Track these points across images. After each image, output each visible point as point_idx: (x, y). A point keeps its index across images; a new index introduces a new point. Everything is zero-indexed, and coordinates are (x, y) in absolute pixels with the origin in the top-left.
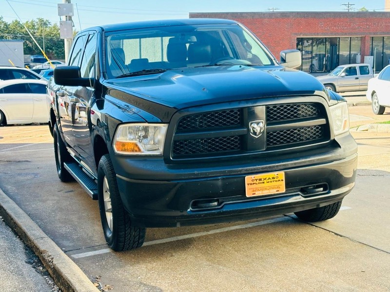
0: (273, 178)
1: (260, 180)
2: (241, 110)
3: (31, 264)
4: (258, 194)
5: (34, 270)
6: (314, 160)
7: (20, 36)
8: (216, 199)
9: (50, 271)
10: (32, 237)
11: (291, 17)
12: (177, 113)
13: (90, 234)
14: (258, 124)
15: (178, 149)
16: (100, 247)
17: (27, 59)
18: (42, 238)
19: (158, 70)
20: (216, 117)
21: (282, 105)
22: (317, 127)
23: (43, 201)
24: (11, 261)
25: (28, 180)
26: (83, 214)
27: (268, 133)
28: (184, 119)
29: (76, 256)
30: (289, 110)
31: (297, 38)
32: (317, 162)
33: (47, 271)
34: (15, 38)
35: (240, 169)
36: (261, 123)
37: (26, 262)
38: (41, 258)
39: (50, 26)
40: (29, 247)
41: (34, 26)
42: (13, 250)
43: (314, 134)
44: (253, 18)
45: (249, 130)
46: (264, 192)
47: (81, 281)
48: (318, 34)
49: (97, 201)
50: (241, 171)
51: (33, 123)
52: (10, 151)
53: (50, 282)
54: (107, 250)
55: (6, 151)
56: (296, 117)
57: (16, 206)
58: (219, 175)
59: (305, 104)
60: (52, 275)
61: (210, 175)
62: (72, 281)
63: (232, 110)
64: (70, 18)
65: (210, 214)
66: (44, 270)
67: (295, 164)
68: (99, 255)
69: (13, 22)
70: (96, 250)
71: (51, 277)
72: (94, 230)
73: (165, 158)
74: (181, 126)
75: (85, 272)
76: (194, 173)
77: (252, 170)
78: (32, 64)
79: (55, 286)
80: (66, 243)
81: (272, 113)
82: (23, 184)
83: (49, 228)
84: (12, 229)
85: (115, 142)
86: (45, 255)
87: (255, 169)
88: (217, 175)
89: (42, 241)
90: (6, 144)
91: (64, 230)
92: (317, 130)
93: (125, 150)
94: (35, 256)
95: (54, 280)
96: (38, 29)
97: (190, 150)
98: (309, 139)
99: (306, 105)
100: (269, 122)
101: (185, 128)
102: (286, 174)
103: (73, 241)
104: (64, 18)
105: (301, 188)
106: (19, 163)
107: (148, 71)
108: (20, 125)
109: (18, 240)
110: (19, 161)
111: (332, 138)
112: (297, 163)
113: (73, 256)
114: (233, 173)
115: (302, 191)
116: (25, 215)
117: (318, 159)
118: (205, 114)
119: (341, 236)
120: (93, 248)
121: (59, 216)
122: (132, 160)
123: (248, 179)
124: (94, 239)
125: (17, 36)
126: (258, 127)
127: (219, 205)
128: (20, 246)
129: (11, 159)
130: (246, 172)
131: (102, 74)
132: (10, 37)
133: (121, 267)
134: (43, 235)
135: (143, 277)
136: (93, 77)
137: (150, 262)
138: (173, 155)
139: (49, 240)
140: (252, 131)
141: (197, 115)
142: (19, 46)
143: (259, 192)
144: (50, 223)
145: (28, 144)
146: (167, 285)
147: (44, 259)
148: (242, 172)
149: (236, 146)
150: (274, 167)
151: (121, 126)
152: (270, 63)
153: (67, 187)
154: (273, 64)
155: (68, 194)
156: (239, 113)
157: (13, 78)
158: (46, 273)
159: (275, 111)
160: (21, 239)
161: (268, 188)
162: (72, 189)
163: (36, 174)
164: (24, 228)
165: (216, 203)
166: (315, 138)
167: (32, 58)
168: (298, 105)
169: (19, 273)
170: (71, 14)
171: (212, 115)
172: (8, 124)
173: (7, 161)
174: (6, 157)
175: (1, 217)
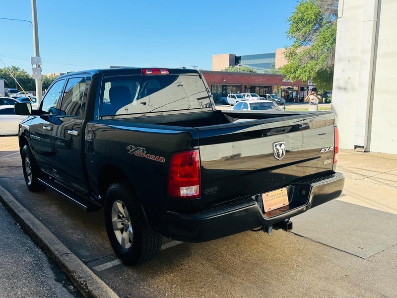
3: (61, 282)
5: (64, 289)
17: (6, 90)
18: (67, 254)
24: (42, 282)
29: (97, 269)
33: (79, 291)
37: (56, 281)
42: (40, 266)
55: (5, 157)
64: (39, 66)
66: (76, 290)
80: (83, 252)
84: (32, 238)
86: (76, 275)
89: (67, 258)
104: (35, 66)
119: (301, 236)
120: (109, 258)
128: (44, 258)
134: (68, 251)
139: (74, 257)
144: (62, 229)
147: (75, 280)
167: (9, 90)
170: (39, 64)
173: (9, 167)
174: (7, 163)
175: (18, 224)
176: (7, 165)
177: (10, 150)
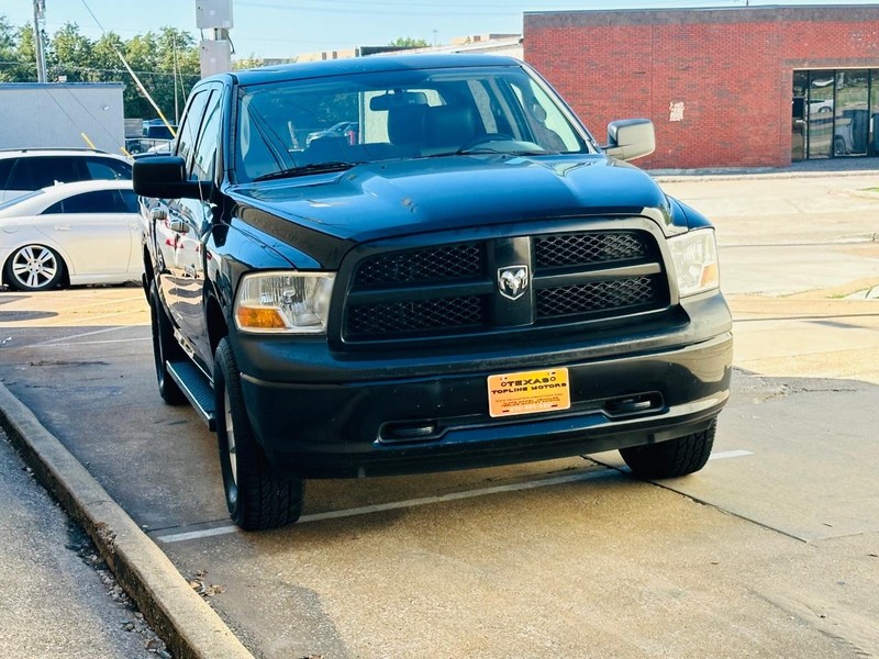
0: (546, 380)
1: (519, 383)
2: (482, 244)
3: (77, 550)
4: (514, 411)
5: (80, 560)
6: (629, 346)
7: (120, 71)
8: (429, 420)
9: (110, 562)
10: (82, 502)
11: (780, 18)
12: (354, 251)
13: (203, 501)
14: (515, 272)
15: (357, 323)
16: (217, 523)
17: (135, 128)
18: (101, 503)
19: (339, 164)
20: (433, 259)
21: (566, 235)
22: (643, 278)
23: (121, 441)
24: (37, 545)
25: (97, 399)
26: (198, 466)
27: (537, 291)
28: (368, 261)
29: (166, 539)
30: (581, 244)
31: (795, 72)
32: (637, 349)
33: (105, 561)
34: (107, 77)
35: (478, 361)
36: (522, 271)
37: (67, 547)
38: (95, 540)
39: (193, 46)
40: (76, 522)
41: (153, 46)
42: (43, 525)
43: (638, 294)
44: (682, 24)
45: (497, 285)
46: (526, 407)
47: (159, 572)
48: (848, 61)
49: (216, 434)
50: (477, 365)
51: (130, 282)
52: (71, 341)
53: (108, 580)
54: (231, 529)
55: (60, 342)
56: (596, 258)
57: (60, 446)
58: (434, 372)
59: (616, 232)
60: (113, 569)
61: (417, 374)
62: (143, 571)
63: (463, 245)
64: (225, 35)
65: (419, 449)
66: (100, 560)
67: (590, 352)
68: (211, 537)
69: (103, 37)
70: (208, 528)
71: (111, 572)
72: (213, 493)
73: (330, 339)
74: (363, 276)
75: (179, 565)
76: (385, 370)
77: (501, 363)
78: (145, 141)
79: (116, 587)
81: (546, 252)
82: (84, 407)
83: (123, 489)
84: (49, 491)
85: (236, 310)
86: (102, 533)
87: (506, 362)
88: (431, 372)
89: (99, 507)
90: (62, 328)
91: (153, 493)
92: (644, 285)
93: (255, 325)
94: (85, 536)
95: (115, 577)
96: (163, 55)
97: (382, 325)
98: (625, 303)
99: (617, 235)
100: (539, 269)
101: (370, 280)
102: (571, 372)
103: (167, 512)
104: (210, 34)
105: (607, 402)
106: (81, 367)
107: (318, 167)
108: (100, 286)
109: (58, 510)
110: (84, 364)
111: (674, 302)
112: (595, 350)
113: (160, 538)
114: (463, 370)
115: (609, 407)
116: (75, 462)
117: (639, 344)
118: (408, 253)
119: (703, 503)
120: (204, 525)
121: (148, 468)
122: (270, 345)
123: (494, 381)
124: (209, 509)
125: (112, 74)
126: (516, 278)
127: (436, 431)
128: (59, 519)
129: (69, 358)
130: (489, 367)
131: (226, 173)
132: (95, 75)
133: (250, 557)
134: (104, 496)
135: (287, 573)
136: (210, 179)
137: (308, 549)
138: (346, 333)
139: (114, 506)
140: (504, 287)
141: (394, 254)
142: (114, 96)
143: (516, 407)
144: (128, 482)
145: (110, 327)
146: (328, 586)
147: (100, 540)
148: (482, 368)
149: (474, 317)
150: (546, 357)
151: (248, 277)
152: (578, 149)
153: (174, 413)
154: (584, 150)
155: (175, 428)
156: (477, 250)
157: (86, 176)
158: (104, 566)
159: (552, 247)
160: (63, 509)
161: (535, 400)
162: (184, 418)
163: (117, 389)
164: (69, 485)
165: (429, 429)
166: (638, 301)
167: (147, 125)
168: (602, 234)
169: (51, 564)
170: (226, 25)
171: (424, 255)
172: (72, 283)
173: (58, 363)
174: (57, 355)
175: (29, 469)
176: (56, 360)
177: (80, 325)
